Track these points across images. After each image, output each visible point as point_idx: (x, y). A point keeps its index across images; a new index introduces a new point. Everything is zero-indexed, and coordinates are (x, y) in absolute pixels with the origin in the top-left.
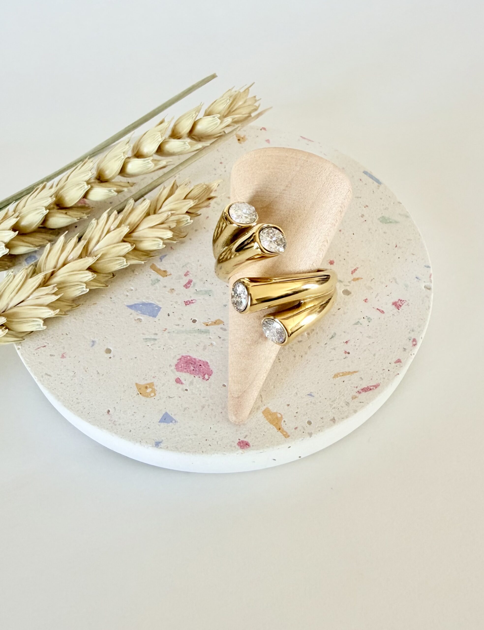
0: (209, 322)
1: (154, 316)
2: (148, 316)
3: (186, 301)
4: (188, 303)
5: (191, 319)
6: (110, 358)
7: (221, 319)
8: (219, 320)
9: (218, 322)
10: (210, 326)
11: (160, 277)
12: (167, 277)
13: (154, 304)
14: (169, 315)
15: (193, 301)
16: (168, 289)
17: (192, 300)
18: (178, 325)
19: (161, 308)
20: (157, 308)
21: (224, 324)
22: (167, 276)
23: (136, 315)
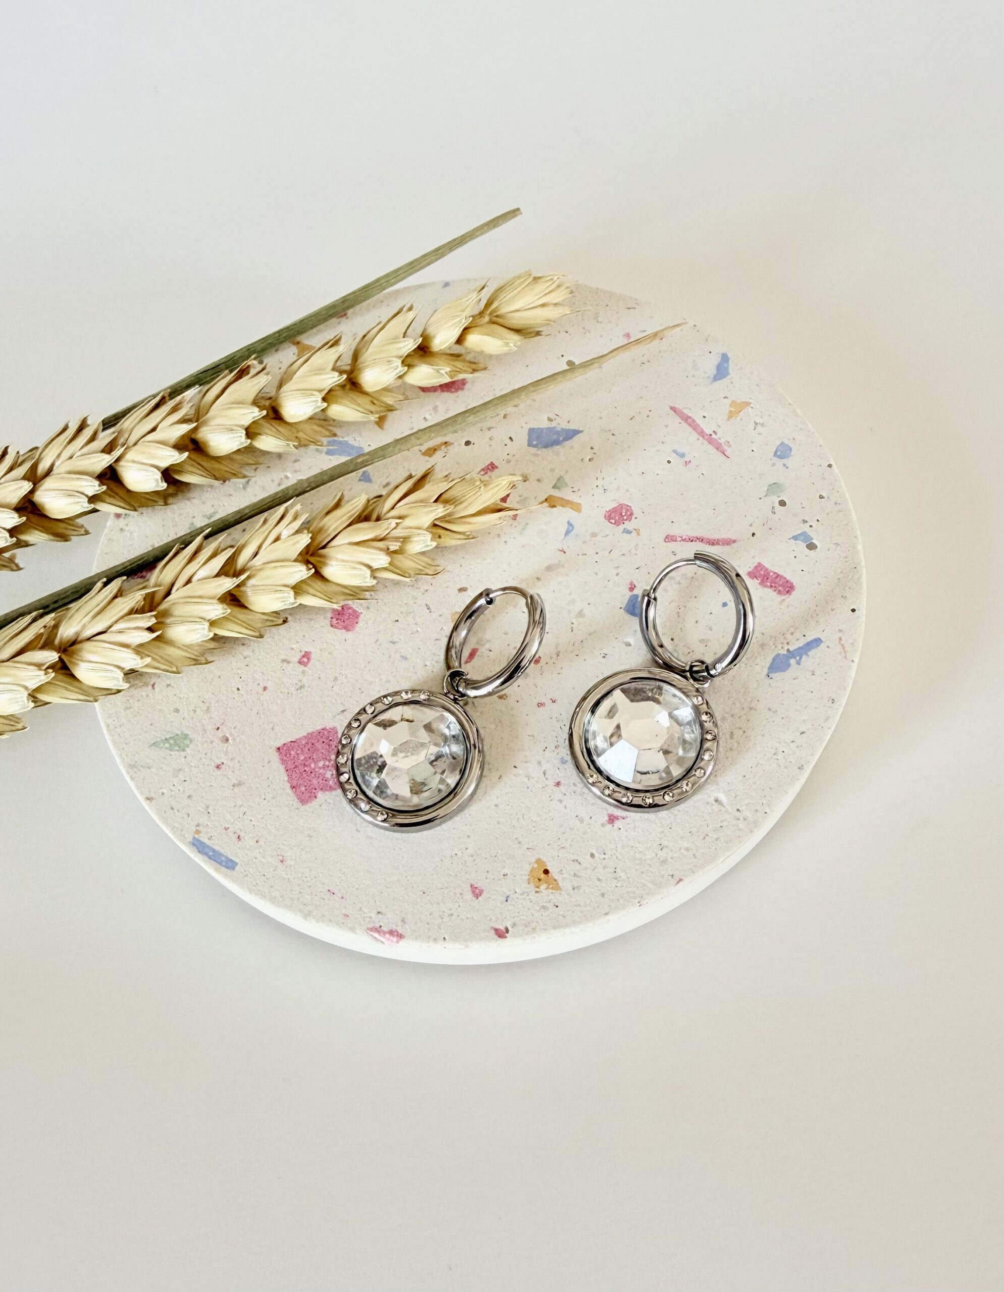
0: (446, 447)
1: (531, 431)
2: (541, 427)
3: (496, 470)
4: (490, 467)
5: (474, 444)
6: (562, 356)
7: (427, 458)
8: (430, 456)
9: (431, 452)
10: (439, 443)
11: (556, 493)
12: (544, 499)
13: (542, 447)
14: (511, 438)
15: (483, 473)
16: (532, 479)
17: (486, 473)
18: (489, 429)
19: (529, 445)
20: (535, 443)
21: (421, 451)
22: (546, 500)
23: (562, 424)
